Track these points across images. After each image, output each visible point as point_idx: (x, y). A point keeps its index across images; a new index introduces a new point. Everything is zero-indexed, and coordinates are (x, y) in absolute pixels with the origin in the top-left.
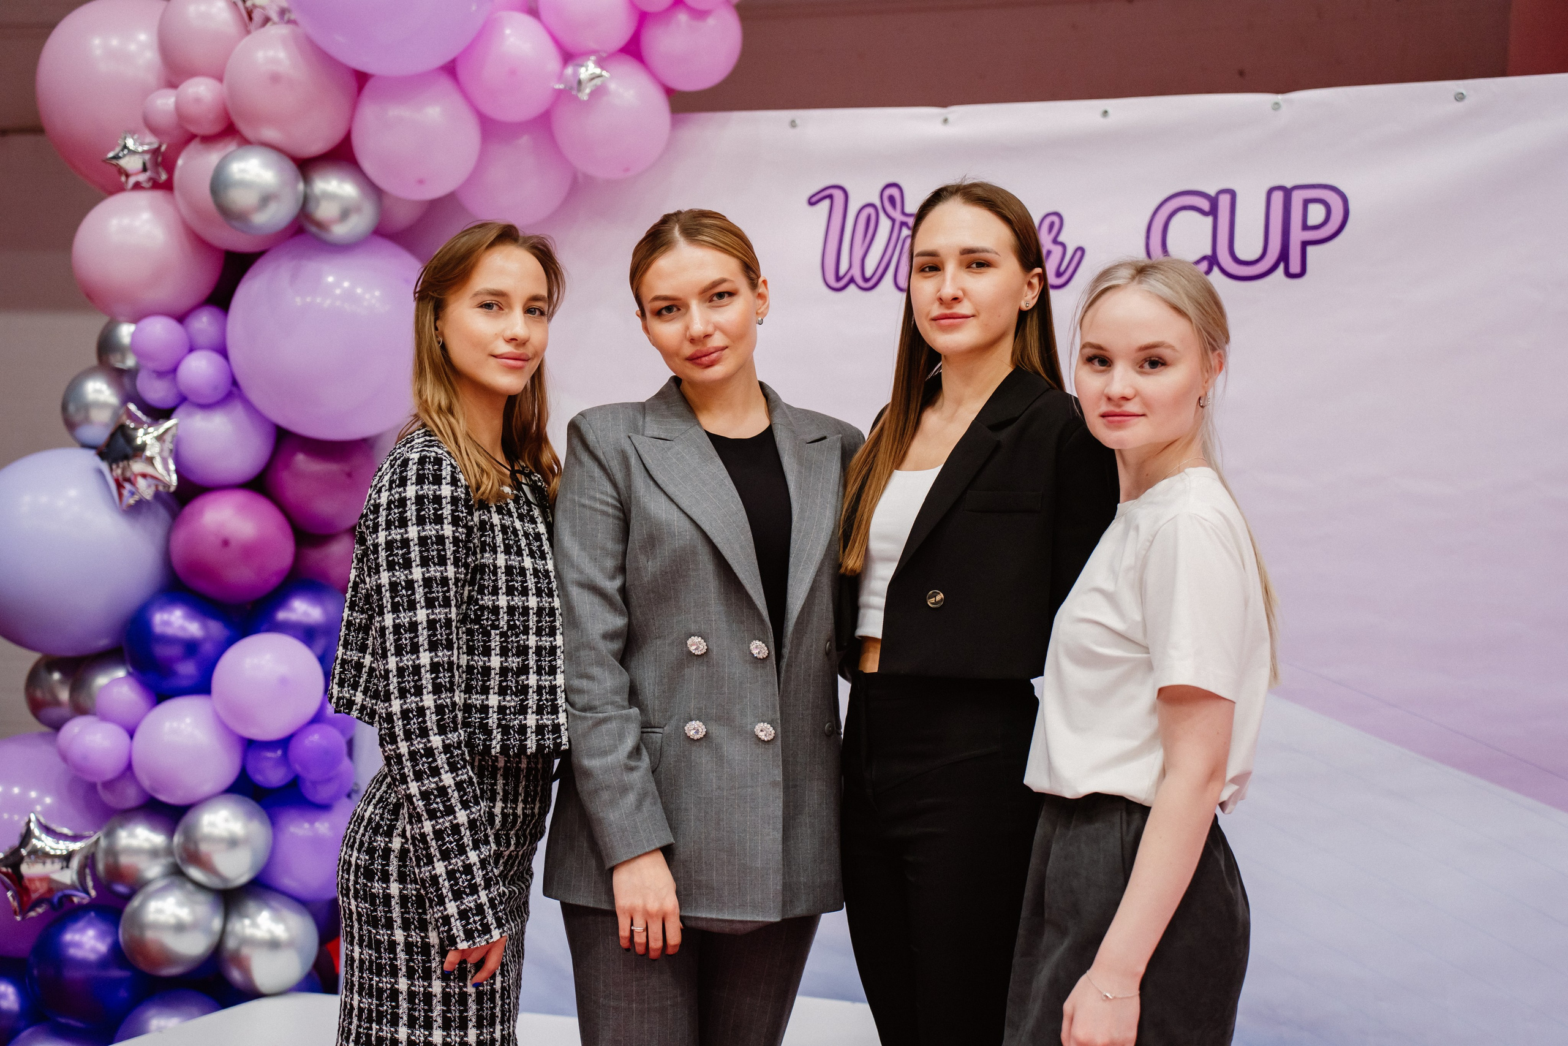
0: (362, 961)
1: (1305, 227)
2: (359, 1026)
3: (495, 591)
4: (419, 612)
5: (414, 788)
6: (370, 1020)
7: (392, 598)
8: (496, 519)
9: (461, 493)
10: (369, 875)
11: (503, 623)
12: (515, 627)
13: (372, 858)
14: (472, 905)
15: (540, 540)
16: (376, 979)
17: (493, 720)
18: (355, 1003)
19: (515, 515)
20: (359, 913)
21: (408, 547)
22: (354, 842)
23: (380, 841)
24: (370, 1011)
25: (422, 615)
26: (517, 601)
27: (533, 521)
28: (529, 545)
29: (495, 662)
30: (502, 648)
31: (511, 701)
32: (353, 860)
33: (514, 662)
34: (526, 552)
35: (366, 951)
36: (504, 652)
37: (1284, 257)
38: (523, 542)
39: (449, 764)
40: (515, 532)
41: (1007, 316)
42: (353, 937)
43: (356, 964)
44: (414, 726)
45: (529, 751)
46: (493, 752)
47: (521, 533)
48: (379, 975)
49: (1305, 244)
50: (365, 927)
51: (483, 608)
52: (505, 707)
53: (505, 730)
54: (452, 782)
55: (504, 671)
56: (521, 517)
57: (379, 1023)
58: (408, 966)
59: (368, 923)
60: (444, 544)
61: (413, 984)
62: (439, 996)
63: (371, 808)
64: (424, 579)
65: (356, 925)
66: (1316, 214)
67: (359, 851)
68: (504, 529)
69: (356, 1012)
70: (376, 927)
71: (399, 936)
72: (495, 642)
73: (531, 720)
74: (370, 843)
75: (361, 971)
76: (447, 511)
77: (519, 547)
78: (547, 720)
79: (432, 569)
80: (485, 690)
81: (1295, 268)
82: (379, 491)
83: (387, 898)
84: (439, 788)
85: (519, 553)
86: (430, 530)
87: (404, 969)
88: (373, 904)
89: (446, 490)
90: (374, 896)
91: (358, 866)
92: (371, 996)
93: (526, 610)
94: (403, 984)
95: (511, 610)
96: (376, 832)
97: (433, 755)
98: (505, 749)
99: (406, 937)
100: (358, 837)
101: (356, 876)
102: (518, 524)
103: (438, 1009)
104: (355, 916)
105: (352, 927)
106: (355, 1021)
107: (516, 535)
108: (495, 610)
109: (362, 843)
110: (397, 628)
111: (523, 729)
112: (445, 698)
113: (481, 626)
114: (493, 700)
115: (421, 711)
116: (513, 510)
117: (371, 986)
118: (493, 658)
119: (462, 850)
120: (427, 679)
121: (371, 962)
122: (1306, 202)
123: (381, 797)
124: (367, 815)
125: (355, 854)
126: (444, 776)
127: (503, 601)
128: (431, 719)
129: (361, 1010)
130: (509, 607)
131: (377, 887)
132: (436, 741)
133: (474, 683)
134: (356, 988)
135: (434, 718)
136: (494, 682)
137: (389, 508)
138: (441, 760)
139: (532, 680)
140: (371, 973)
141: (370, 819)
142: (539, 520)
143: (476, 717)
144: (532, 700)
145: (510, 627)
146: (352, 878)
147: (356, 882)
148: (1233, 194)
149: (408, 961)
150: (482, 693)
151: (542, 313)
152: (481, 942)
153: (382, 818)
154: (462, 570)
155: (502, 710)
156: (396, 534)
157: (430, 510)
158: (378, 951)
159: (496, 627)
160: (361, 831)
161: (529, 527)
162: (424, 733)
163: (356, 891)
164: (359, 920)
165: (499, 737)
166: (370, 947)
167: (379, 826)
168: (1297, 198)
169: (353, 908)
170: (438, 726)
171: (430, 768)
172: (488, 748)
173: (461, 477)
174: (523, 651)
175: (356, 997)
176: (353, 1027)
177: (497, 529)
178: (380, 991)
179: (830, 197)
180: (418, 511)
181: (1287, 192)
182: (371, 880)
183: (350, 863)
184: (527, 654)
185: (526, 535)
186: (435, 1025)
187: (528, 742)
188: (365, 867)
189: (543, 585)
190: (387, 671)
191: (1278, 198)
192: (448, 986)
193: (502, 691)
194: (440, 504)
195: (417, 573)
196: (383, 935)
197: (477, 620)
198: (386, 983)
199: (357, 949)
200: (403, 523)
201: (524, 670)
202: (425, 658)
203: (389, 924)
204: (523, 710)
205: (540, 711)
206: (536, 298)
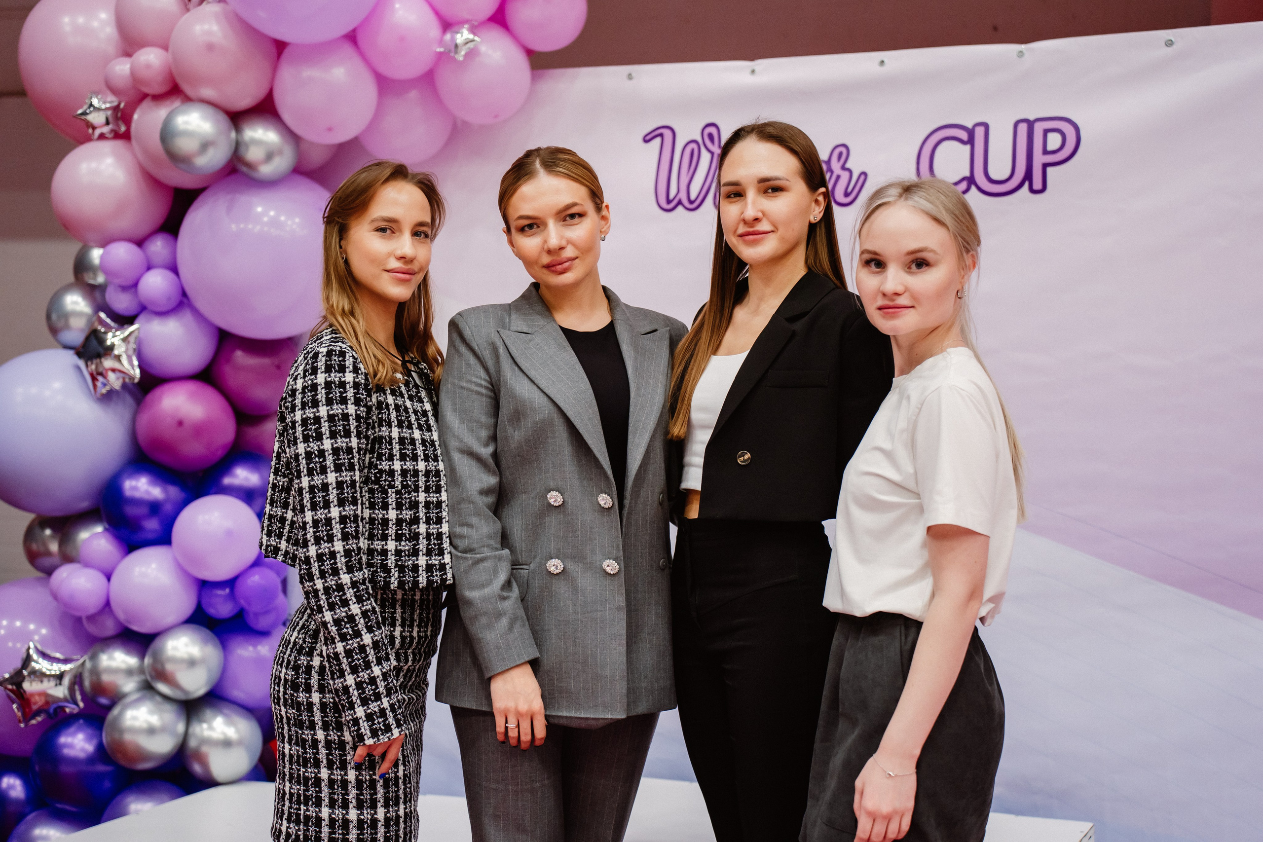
0: (291, 756)
1: (1045, 152)
2: (290, 808)
3: (391, 458)
4: (329, 475)
5: (328, 616)
6: (299, 802)
7: (308, 464)
8: (390, 400)
9: (361, 379)
10: (295, 687)
11: (398, 483)
12: (407, 486)
13: (297, 673)
14: (376, 709)
15: (427, 416)
16: (303, 770)
17: (391, 561)
18: (287, 789)
19: (406, 396)
20: (288, 718)
21: (320, 423)
22: (283, 661)
23: (303, 660)
24: (299, 795)
25: (332, 478)
26: (409, 465)
27: (421, 401)
28: (417, 420)
29: (392, 514)
30: (397, 503)
31: (405, 546)
32: (282, 675)
33: (407, 514)
34: (415, 426)
35: (295, 748)
36: (399, 507)
37: (1028, 176)
38: (413, 418)
39: (356, 596)
40: (406, 409)
41: (800, 229)
42: (284, 737)
43: (287, 758)
44: (327, 566)
45: (421, 586)
46: (392, 587)
47: (411, 411)
48: (305, 766)
49: (1045, 166)
50: (293, 729)
51: (381, 471)
52: (401, 551)
53: (401, 569)
54: (359, 611)
55: (399, 522)
56: (411, 398)
58: (328, 760)
59: (295, 725)
60: (348, 420)
61: (332, 774)
62: (354, 782)
63: (295, 634)
64: (333, 449)
65: (286, 727)
66: (1054, 141)
67: (287, 668)
68: (397, 408)
69: (287, 796)
70: (301, 728)
71: (320, 735)
72: (392, 499)
73: (422, 561)
74: (295, 662)
75: (291, 763)
76: (350, 393)
77: (410, 422)
78: (435, 560)
79: (339, 440)
80: (385, 537)
81: (1037, 185)
82: (295, 379)
83: (310, 705)
84: (348, 616)
85: (410, 427)
86: (337, 409)
87: (325, 761)
88: (299, 710)
89: (349, 377)
90: (299, 704)
91: (286, 680)
92: (299, 783)
93: (416, 473)
94: (324, 774)
95: (404, 473)
96: (300, 652)
97: (343, 590)
98: (401, 584)
99: (326, 736)
100: (286, 657)
101: (285, 688)
102: (408, 404)
103: (353, 793)
104: (285, 720)
105: (283, 729)
106: (287, 803)
107: (407, 412)
108: (391, 473)
109: (289, 662)
110: (312, 488)
111: (415, 568)
112: (352, 544)
113: (381, 486)
114: (391, 545)
115: (333, 555)
116: (404, 392)
117: (299, 775)
118: (390, 511)
119: (368, 665)
120: (337, 529)
121: (298, 756)
122: (1046, 132)
123: (304, 624)
124: (292, 639)
125: (284, 670)
126: (352, 607)
127: (397, 466)
128: (341, 561)
129: (291, 795)
130: (402, 470)
131: (302, 697)
132: (345, 578)
133: (375, 532)
134: (287, 777)
135: (343, 560)
136: (392, 530)
137: (303, 392)
138: (350, 594)
139: (422, 528)
140: (299, 765)
141: (295, 642)
142: (426, 400)
143: (377, 559)
144: (422, 545)
145: (403, 487)
146: (282, 689)
147: (285, 693)
148: (986, 126)
149: (328, 755)
150: (382, 540)
151: (426, 236)
152: (384, 738)
153: (304, 642)
154: (364, 441)
155: (398, 553)
156: (310, 413)
157: (336, 393)
158: (304, 747)
159: (393, 487)
160: (288, 652)
161: (418, 406)
162: (335, 572)
163: (285, 700)
164: (288, 723)
165: (397, 574)
166: (297, 744)
167: (302, 647)
168: (1039, 128)
169: (283, 713)
170: (347, 566)
171: (341, 600)
172: (387, 584)
173: (361, 366)
174: (414, 505)
175: (287, 784)
176: (286, 808)
177: (392, 408)
178: (306, 779)
179: (661, 135)
180: (327, 394)
181: (1030, 124)
182: (297, 691)
183: (280, 678)
184: (418, 508)
185: (415, 412)
186: (351, 806)
187: (420, 579)
188: (292, 681)
189: (430, 452)
190: (305, 523)
191: (1023, 128)
192: (360, 774)
193: (398, 538)
194: (345, 388)
195: (327, 444)
196: (307, 735)
197: (377, 481)
198: (311, 772)
199: (287, 746)
200: (315, 404)
201: (415, 520)
202: (335, 512)
203: (312, 726)
204: (415, 553)
205: (429, 553)
206: (421, 224)
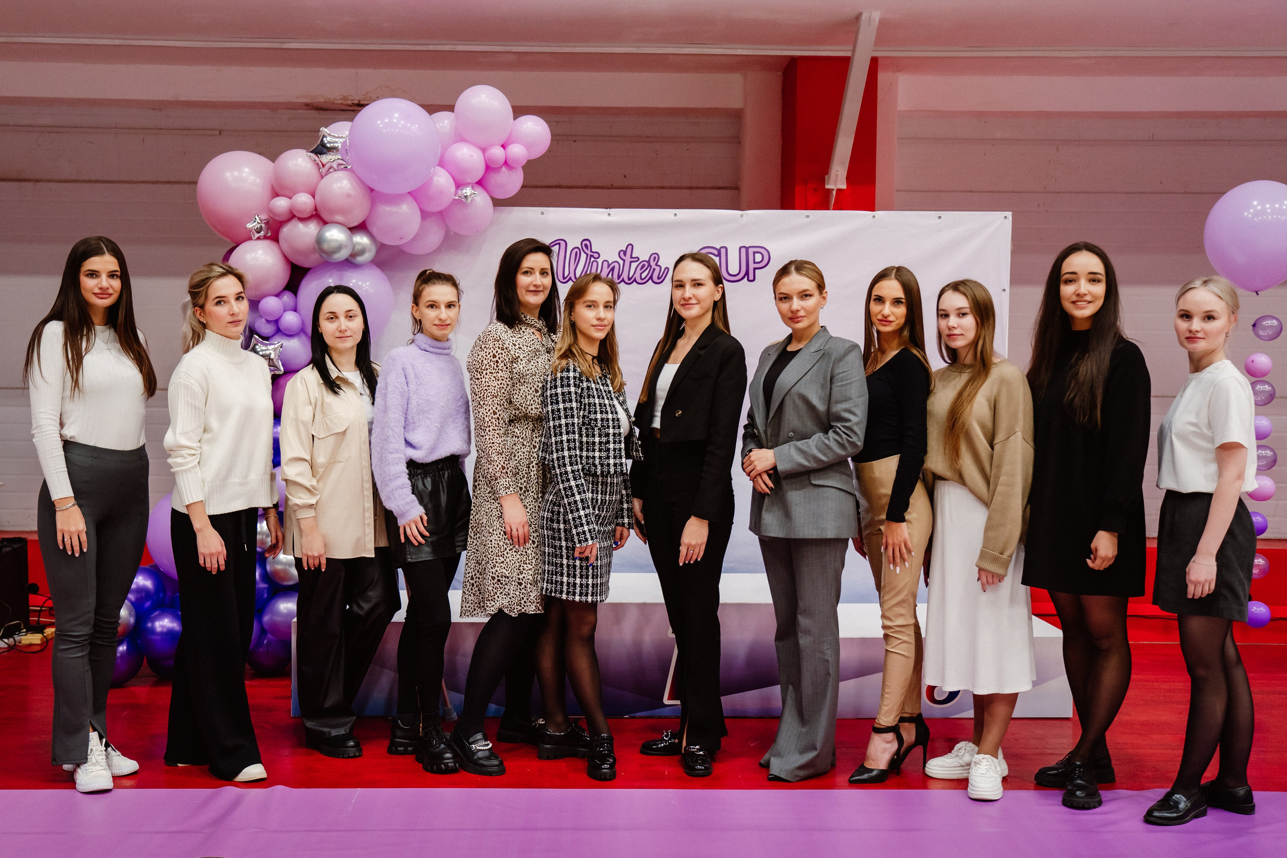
0: (549, 553)
1: (755, 262)
2: (548, 577)
3: (596, 413)
4: (562, 420)
5: (561, 486)
6: (552, 574)
7: (552, 415)
8: (593, 386)
9: (577, 375)
10: (552, 521)
11: (599, 425)
12: (604, 426)
13: (553, 515)
14: (581, 531)
15: (611, 393)
16: (555, 559)
17: (597, 462)
18: (546, 569)
19: (600, 384)
20: (548, 535)
21: (558, 396)
22: (546, 509)
23: (556, 509)
24: (552, 571)
25: (563, 421)
26: (604, 416)
27: (607, 386)
28: (606, 395)
29: (597, 439)
30: (599, 434)
31: (604, 454)
32: (545, 516)
33: (604, 439)
34: (605, 398)
35: (551, 549)
36: (600, 436)
37: (747, 273)
38: (604, 394)
39: (573, 477)
40: (601, 390)
41: (709, 303)
42: (545, 544)
43: (547, 554)
44: (561, 463)
45: (611, 473)
46: (598, 474)
47: (603, 391)
48: (556, 558)
49: (755, 269)
50: (550, 540)
51: (591, 419)
52: (601, 457)
53: (602, 465)
54: (574, 485)
55: (600, 443)
56: (603, 385)
57: (556, 575)
58: (567, 555)
59: (551, 539)
60: (571, 395)
61: (569, 562)
62: (579, 566)
63: (552, 496)
64: (564, 408)
65: (547, 540)
66: (758, 258)
67: (548, 512)
68: (597, 389)
69: (546, 572)
70: (555, 540)
71: (564, 544)
72: (597, 432)
73: (612, 461)
74: (552, 509)
75: (549, 556)
76: (572, 382)
77: (603, 396)
78: (618, 461)
79: (567, 404)
80: (594, 450)
81: (751, 278)
82: (548, 376)
83: (559, 530)
84: (569, 487)
85: (603, 398)
86: (566, 390)
87: (565, 556)
88: (554, 531)
89: (571, 374)
90: (554, 529)
91: (547, 518)
92: (553, 565)
93: (608, 420)
94: (565, 561)
95: (602, 420)
96: (554, 505)
97: (567, 474)
98: (602, 472)
99: (566, 544)
100: (547, 507)
101: (547, 521)
102: (602, 387)
103: (578, 571)
104: (546, 536)
105: (545, 541)
106: (546, 575)
107: (601, 392)
108: (596, 420)
109: (549, 509)
110: (554, 426)
111: (608, 465)
112: (573, 452)
113: (591, 426)
114: (597, 454)
115: (564, 457)
116: (600, 382)
117: (553, 562)
118: (596, 438)
119: (578, 510)
120: (565, 445)
121: (553, 553)
122: (754, 253)
124: (550, 499)
125: (546, 513)
126: (571, 482)
127: (599, 416)
128: (567, 461)
129: (549, 571)
130: (601, 418)
131: (555, 525)
132: (569, 469)
133: (589, 448)
134: (547, 563)
135: (568, 460)
136: (597, 447)
137: (551, 382)
138: (571, 476)
139: (611, 446)
140: (553, 557)
141: (552, 500)
142: (610, 385)
143: (591, 461)
144: (612, 454)
145: (602, 426)
146: (545, 522)
147: (547, 524)
148: (726, 249)
149: (567, 553)
150: (593, 452)
151: (611, 307)
152: (584, 544)
153: (556, 500)
154: (579, 404)
155: (600, 458)
156: (553, 391)
157: (565, 382)
158: (555, 549)
159: (597, 426)
160: (548, 504)
161: (606, 388)
162: (565, 465)
163: (547, 527)
164: (548, 538)
165: (600, 468)
166: (552, 547)
167: (555, 503)
168: (751, 251)
169: (546, 533)
170: (570, 463)
171: (566, 479)
172: (596, 472)
173: (578, 369)
174: (607, 435)
175: (547, 566)
176: (546, 577)
177: (594, 389)
178: (556, 564)
179: (559, 244)
180: (561, 382)
181: (747, 249)
182: (553, 523)
183: (544, 517)
184: (609, 436)
185: (605, 391)
186: (577, 577)
187: (611, 470)
188: (551, 518)
189: (613, 410)
190: (552, 443)
191: (743, 250)
192: (582, 563)
193: (600, 451)
194: (569, 379)
195: (561, 406)
196: (557, 543)
197: (589, 424)
198: (559, 561)
199: (547, 548)
200: (556, 387)
201: (608, 442)
202: (565, 437)
203: (560, 539)
204: (608, 458)
205: (615, 457)
206: (608, 302)
